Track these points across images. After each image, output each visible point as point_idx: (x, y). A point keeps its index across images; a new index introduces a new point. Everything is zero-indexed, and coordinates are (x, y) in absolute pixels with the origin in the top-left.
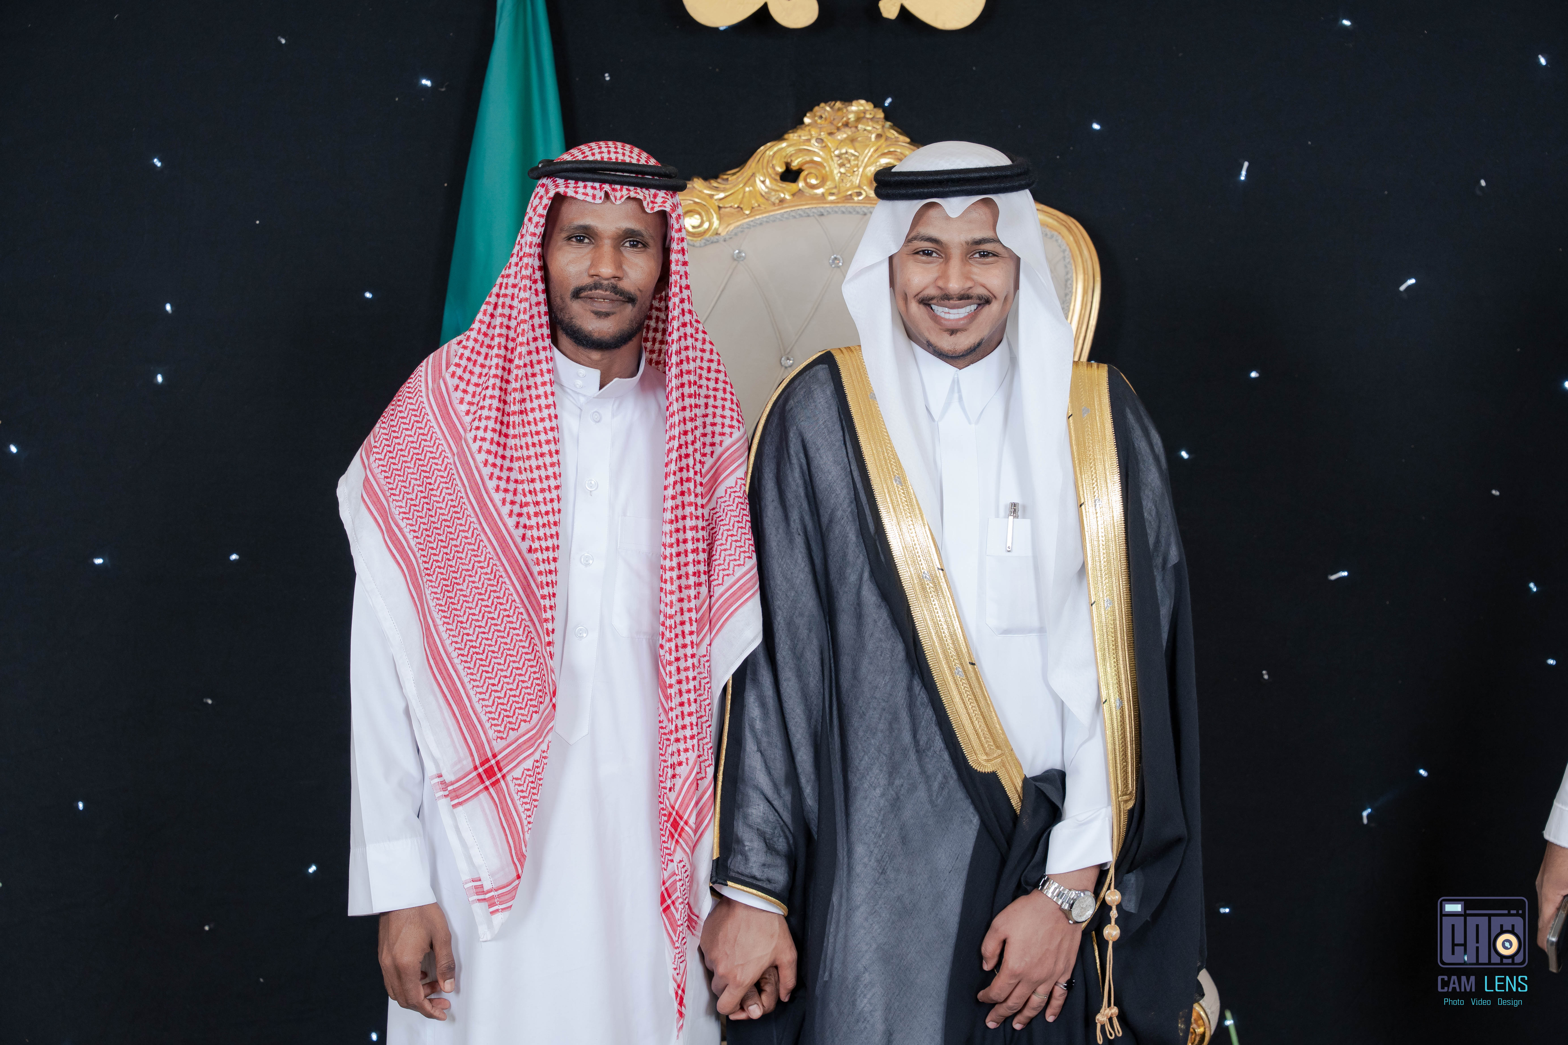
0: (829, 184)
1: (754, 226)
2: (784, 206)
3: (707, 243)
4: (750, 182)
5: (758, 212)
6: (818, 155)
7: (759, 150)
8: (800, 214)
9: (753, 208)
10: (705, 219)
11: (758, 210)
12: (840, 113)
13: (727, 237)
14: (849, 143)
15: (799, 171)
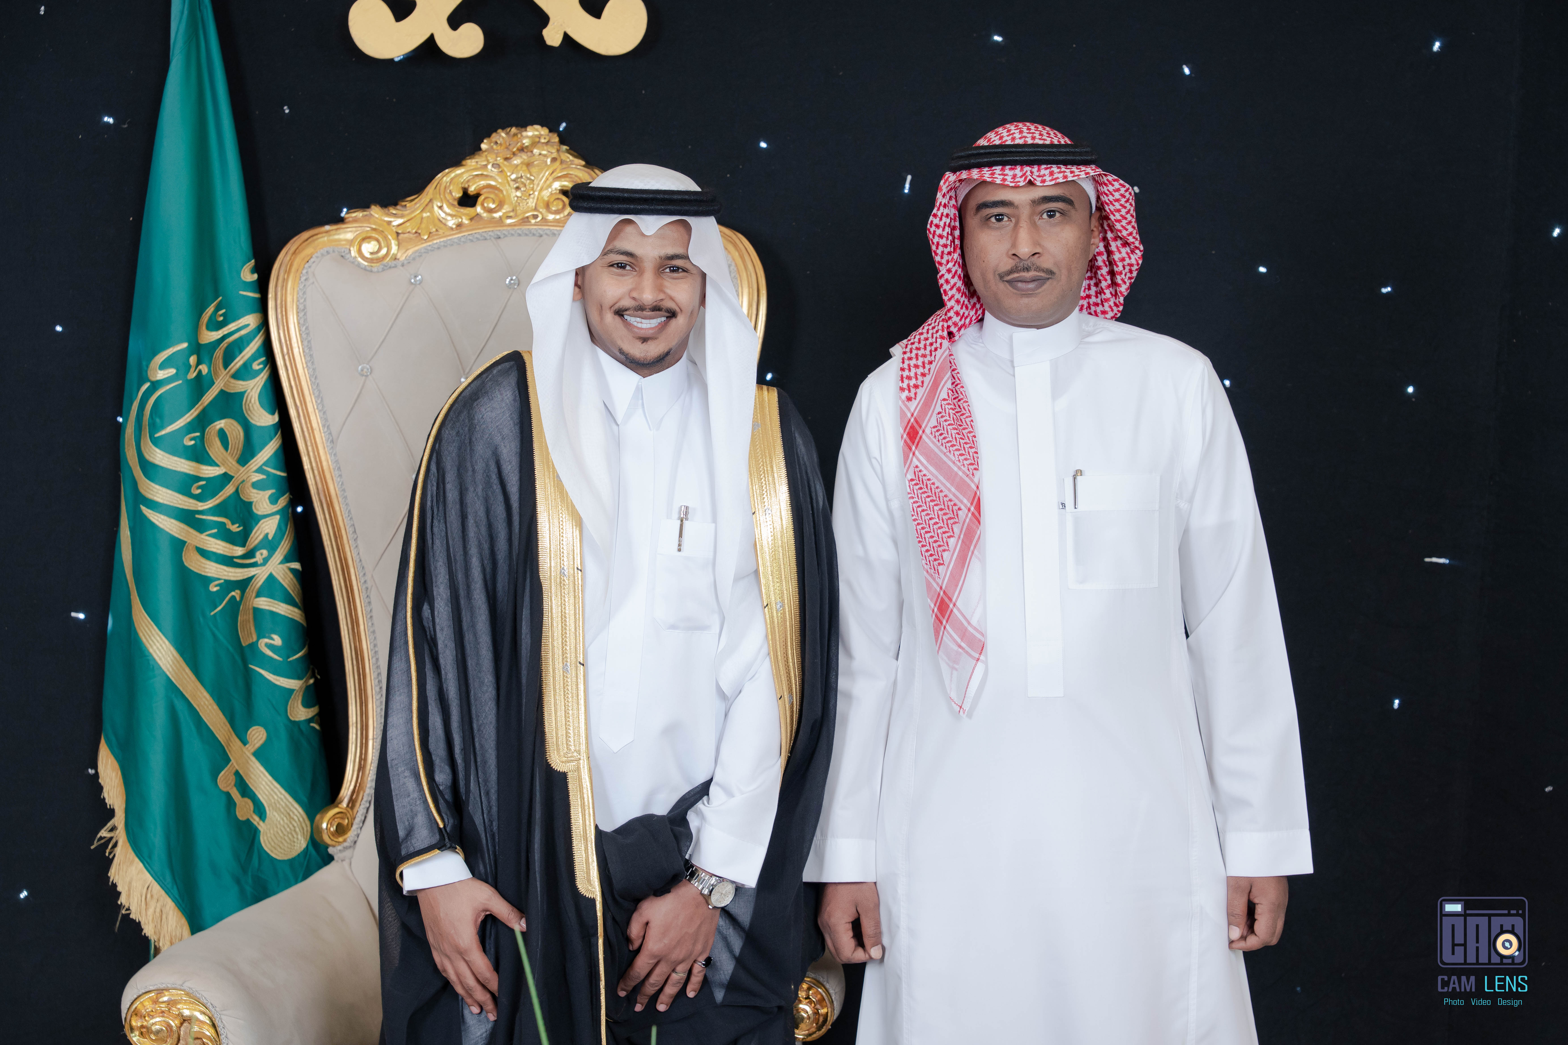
0: (506, 208)
1: (431, 250)
2: (464, 229)
3: (385, 268)
4: (428, 208)
5: (436, 237)
6: (495, 180)
7: (437, 177)
8: (477, 238)
9: (430, 233)
10: (383, 244)
11: (436, 235)
12: (515, 138)
13: (406, 262)
14: (525, 168)
15: (477, 196)
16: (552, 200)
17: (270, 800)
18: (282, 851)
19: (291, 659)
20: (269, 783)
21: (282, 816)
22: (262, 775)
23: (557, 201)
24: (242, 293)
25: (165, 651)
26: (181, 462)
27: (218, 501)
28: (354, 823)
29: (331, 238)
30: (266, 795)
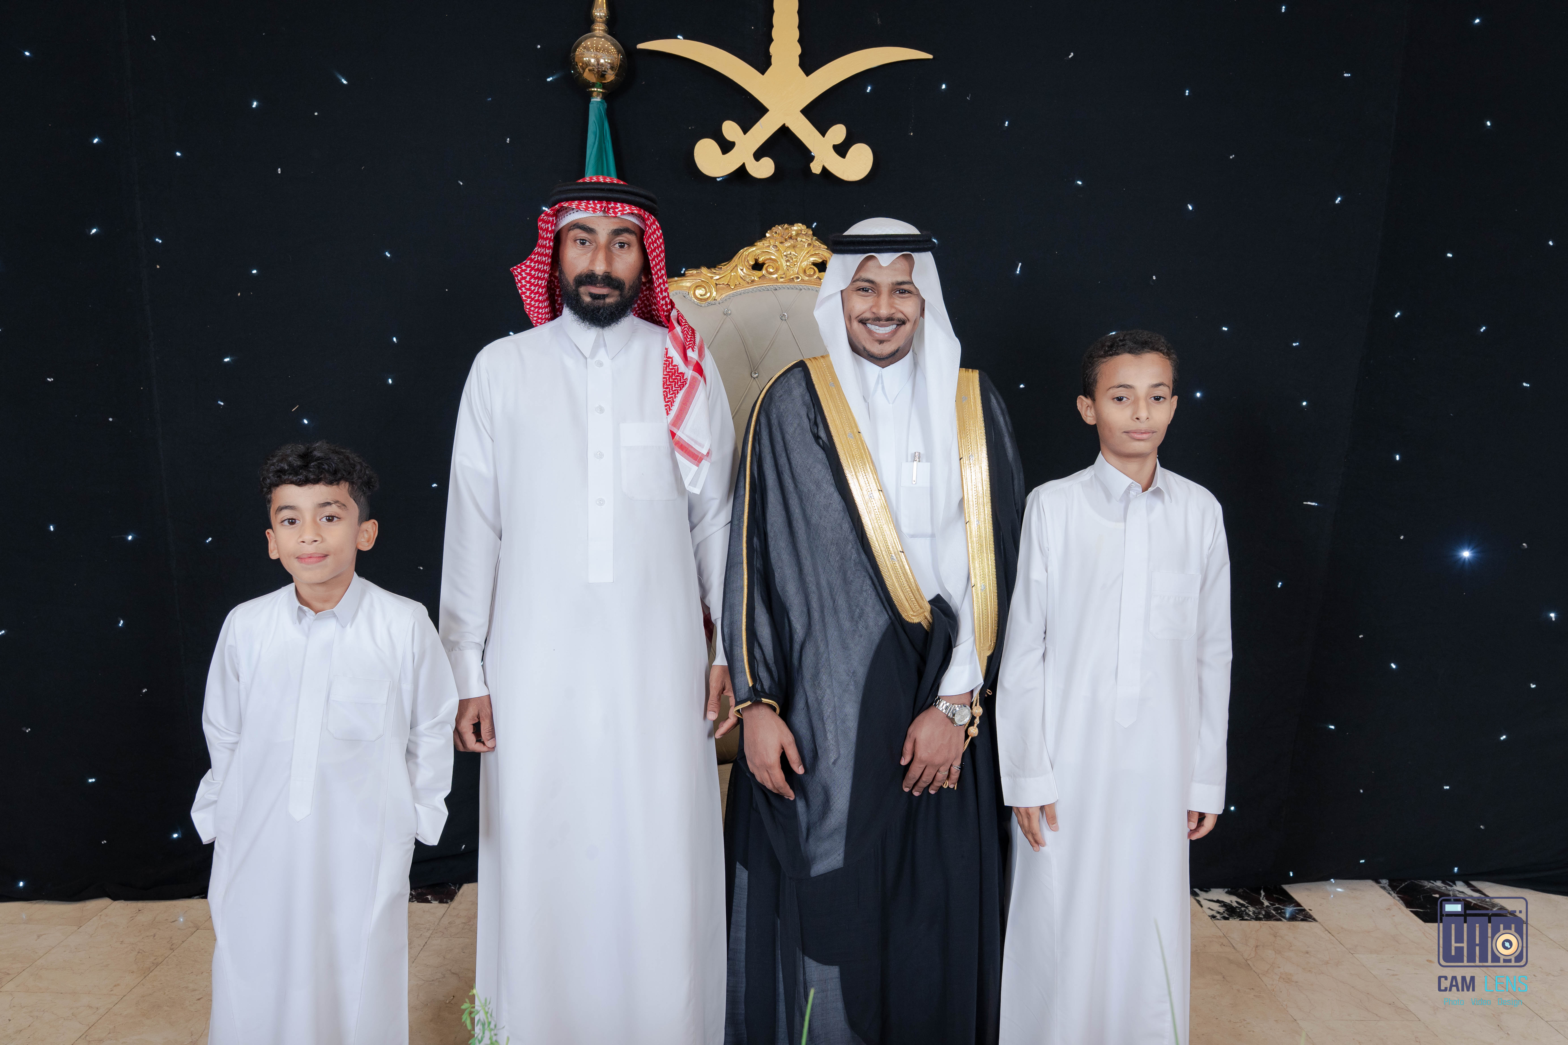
0: (780, 272)
1: (736, 295)
2: (754, 284)
3: (709, 305)
4: (734, 270)
5: (739, 288)
6: (774, 255)
7: (740, 252)
8: (763, 289)
9: (736, 285)
10: (708, 291)
11: (739, 286)
12: (787, 231)
13: (721, 301)
14: (792, 248)
15: (763, 264)
16: (807, 268)
23: (810, 269)
29: (678, 285)
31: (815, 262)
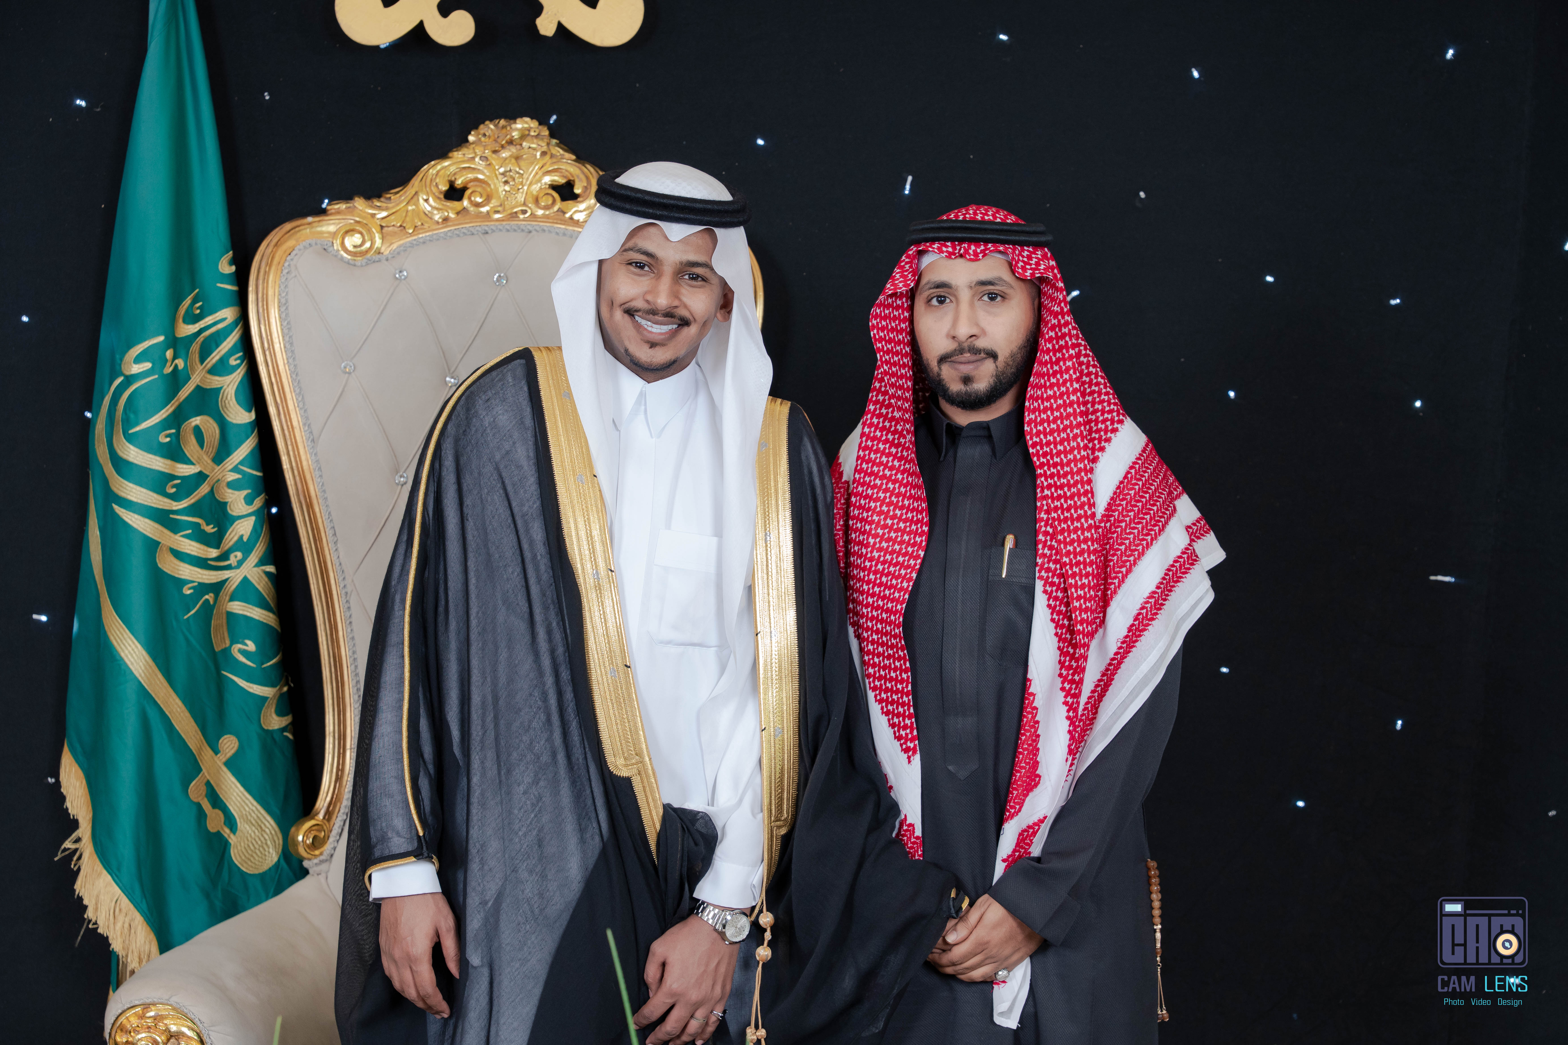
0: (494, 203)
1: (417, 245)
2: (450, 224)
3: (369, 262)
4: (413, 201)
5: (421, 231)
6: (483, 173)
7: (422, 169)
8: (464, 233)
9: (416, 227)
10: (366, 238)
11: (421, 229)
12: (504, 131)
13: (390, 256)
14: (513, 161)
15: (464, 189)
16: (541, 195)
17: (241, 812)
18: (253, 865)
19: (265, 666)
20: (240, 794)
21: (254, 828)
22: (233, 786)
23: (546, 196)
24: (219, 285)
25: (137, 655)
26: (156, 460)
27: (193, 501)
28: (331, 836)
29: (313, 230)
30: (237, 807)
31: (555, 183)
